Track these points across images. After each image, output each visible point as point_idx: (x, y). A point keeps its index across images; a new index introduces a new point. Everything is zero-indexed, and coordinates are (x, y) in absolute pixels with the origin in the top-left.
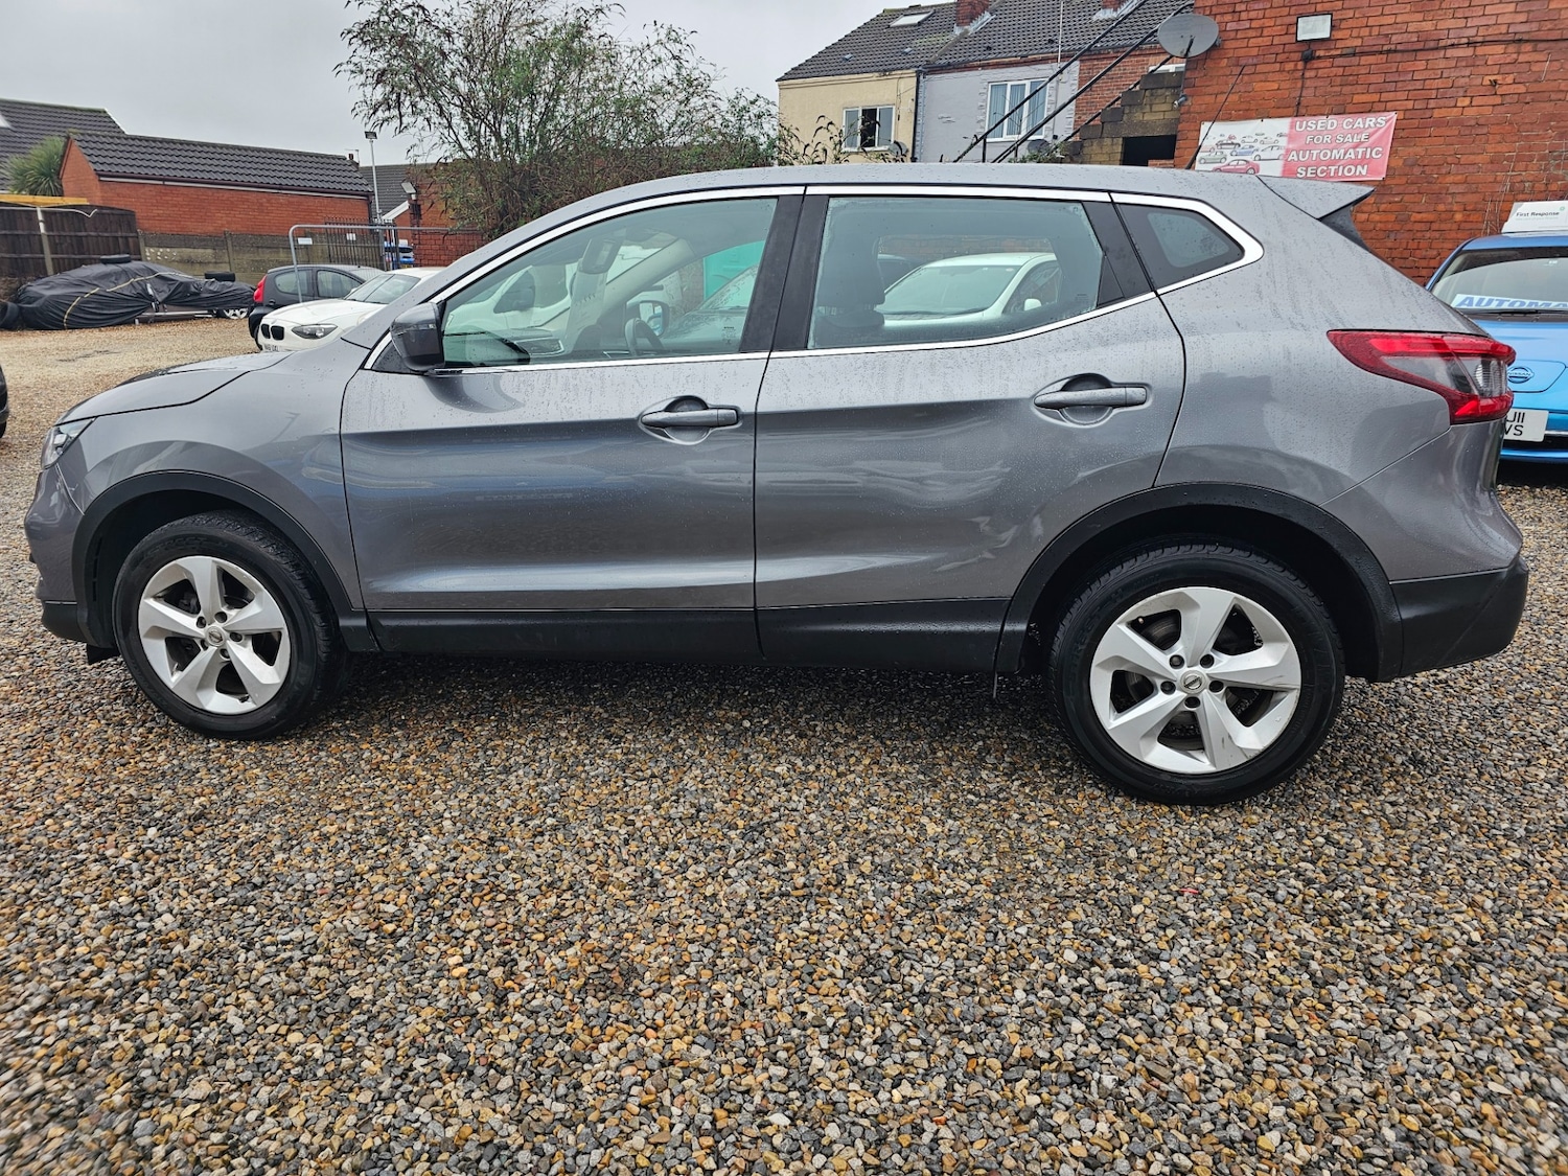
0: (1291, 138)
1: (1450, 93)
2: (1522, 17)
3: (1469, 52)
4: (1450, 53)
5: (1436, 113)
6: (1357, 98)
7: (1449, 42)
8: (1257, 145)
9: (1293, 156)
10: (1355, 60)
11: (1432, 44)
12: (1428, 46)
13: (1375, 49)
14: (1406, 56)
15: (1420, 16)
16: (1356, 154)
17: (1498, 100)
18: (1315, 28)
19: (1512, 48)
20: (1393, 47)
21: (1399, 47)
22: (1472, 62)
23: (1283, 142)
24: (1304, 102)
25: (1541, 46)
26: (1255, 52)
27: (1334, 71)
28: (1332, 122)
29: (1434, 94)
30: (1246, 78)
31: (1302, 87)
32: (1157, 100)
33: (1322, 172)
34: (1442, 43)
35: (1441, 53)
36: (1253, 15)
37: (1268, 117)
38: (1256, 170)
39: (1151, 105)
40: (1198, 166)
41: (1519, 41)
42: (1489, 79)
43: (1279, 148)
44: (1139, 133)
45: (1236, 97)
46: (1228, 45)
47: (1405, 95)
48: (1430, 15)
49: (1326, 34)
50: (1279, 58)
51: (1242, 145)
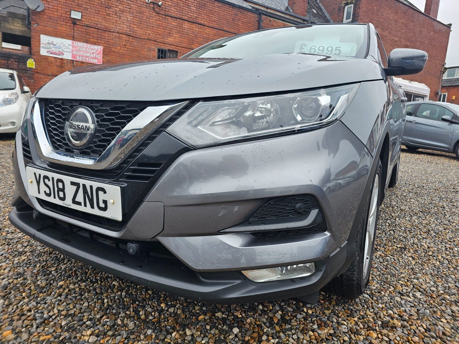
0: (73, 47)
1: (115, 44)
2: (129, 30)
3: (118, 35)
4: (114, 34)
5: (113, 49)
6: (91, 40)
7: (113, 31)
8: (62, 46)
9: (74, 52)
10: (89, 28)
11: (109, 30)
12: (106, 30)
13: (94, 27)
14: (102, 31)
15: (104, 21)
16: (93, 56)
17: (127, 49)
18: (76, 15)
19: (128, 37)
20: (99, 28)
21: (100, 28)
22: (119, 38)
23: (71, 47)
24: (75, 37)
25: (134, 38)
26: (56, 16)
27: (83, 30)
28: (85, 45)
29: (111, 44)
30: (54, 24)
31: (74, 32)
32: (15, 22)
33: (84, 59)
34: (111, 31)
35: (111, 33)
36: (54, 4)
37: (64, 38)
38: (63, 54)
39: (13, 23)
40: (41, 49)
41: (129, 35)
42: (124, 43)
43: (69, 49)
44: (9, 32)
45: (52, 29)
46: (46, 11)
47: (104, 42)
48: (107, 22)
49: (80, 18)
50: (65, 21)
51: (57, 45)
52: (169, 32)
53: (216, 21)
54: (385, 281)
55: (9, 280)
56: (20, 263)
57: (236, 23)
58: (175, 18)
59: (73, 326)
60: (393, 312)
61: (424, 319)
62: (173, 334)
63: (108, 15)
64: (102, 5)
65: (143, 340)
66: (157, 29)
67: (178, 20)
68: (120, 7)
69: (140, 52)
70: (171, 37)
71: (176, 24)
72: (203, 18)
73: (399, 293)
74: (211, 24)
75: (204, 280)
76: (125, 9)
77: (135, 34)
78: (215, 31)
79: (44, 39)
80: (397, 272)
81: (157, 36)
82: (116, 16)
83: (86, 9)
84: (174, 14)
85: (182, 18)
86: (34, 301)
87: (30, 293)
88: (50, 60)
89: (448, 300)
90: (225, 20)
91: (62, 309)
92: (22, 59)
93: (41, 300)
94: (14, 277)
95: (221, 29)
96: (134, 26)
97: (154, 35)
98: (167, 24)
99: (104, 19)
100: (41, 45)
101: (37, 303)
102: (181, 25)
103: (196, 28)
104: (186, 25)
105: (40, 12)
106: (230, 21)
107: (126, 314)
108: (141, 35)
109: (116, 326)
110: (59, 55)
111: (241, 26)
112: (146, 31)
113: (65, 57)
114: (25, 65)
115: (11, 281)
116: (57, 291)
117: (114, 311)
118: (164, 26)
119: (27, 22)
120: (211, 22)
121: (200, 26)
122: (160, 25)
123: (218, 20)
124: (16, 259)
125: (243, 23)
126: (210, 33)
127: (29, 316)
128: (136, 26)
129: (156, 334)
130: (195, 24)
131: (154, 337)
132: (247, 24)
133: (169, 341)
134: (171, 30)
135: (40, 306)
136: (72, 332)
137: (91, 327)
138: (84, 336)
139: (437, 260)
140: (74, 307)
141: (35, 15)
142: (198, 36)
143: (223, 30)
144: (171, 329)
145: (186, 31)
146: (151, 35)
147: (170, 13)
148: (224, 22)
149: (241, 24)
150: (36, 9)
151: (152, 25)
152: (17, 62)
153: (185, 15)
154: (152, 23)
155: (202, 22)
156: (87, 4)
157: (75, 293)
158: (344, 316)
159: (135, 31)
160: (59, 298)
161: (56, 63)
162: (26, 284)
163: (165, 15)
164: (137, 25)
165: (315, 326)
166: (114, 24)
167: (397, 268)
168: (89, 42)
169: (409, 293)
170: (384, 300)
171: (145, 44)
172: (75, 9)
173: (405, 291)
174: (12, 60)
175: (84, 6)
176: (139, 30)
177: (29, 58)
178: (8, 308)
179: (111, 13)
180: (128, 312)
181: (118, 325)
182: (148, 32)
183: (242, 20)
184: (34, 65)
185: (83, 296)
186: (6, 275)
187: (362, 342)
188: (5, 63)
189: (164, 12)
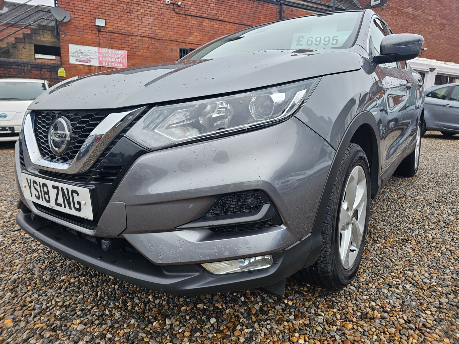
0: (99, 53)
1: (139, 48)
2: (151, 32)
3: (140, 38)
4: (136, 37)
5: (136, 53)
6: (115, 45)
7: (136, 35)
8: (89, 54)
9: (101, 59)
10: (112, 34)
11: (131, 34)
12: (130, 35)
13: (117, 32)
14: (126, 36)
15: (127, 26)
16: (119, 60)
17: (150, 52)
18: (100, 22)
19: (150, 39)
20: (122, 33)
21: (124, 33)
22: (142, 41)
23: (97, 54)
24: (101, 43)
25: (156, 40)
26: (82, 25)
27: (107, 36)
28: (110, 50)
29: (135, 47)
30: (81, 33)
31: (99, 39)
32: (45, 34)
33: (110, 64)
34: (134, 35)
35: (134, 37)
36: (79, 14)
37: (91, 46)
38: (90, 61)
39: (43, 35)
40: (70, 58)
41: (151, 38)
42: (146, 46)
43: (96, 56)
44: (40, 44)
45: (79, 38)
46: (72, 21)
47: (127, 46)
48: (130, 27)
49: (104, 25)
50: (91, 29)
51: (84, 53)
52: (189, 31)
53: (236, 16)
54: (376, 273)
55: (19, 275)
56: (32, 260)
57: (257, 16)
58: (195, 16)
59: (66, 316)
60: (376, 304)
61: (407, 311)
62: (154, 324)
63: (131, 19)
64: (124, 11)
65: (126, 329)
66: (178, 29)
67: (198, 18)
68: (141, 11)
69: (162, 53)
70: (192, 36)
71: (196, 23)
72: (222, 14)
73: (388, 284)
74: (231, 20)
75: (166, 273)
76: (146, 12)
77: (157, 36)
78: (235, 26)
79: (72, 48)
80: (392, 264)
81: (178, 36)
82: (138, 20)
83: (109, 16)
84: (194, 13)
85: (202, 16)
86: (37, 294)
87: (35, 286)
88: (79, 67)
89: (439, 292)
90: (245, 14)
91: (60, 301)
92: (54, 69)
93: (42, 293)
94: (24, 272)
95: (241, 23)
96: (155, 28)
97: (175, 36)
98: (187, 24)
99: (127, 24)
100: (70, 54)
101: (39, 295)
102: (202, 24)
103: (216, 25)
104: (206, 23)
105: (67, 22)
106: (250, 15)
107: (115, 305)
108: (162, 36)
109: (104, 316)
110: (87, 62)
111: (262, 19)
112: (167, 32)
113: (92, 64)
114: (56, 74)
115: (20, 276)
116: (59, 285)
117: (105, 303)
118: (185, 25)
119: (56, 33)
120: (231, 17)
121: (220, 22)
122: (180, 25)
123: (238, 14)
124: (29, 256)
125: (263, 15)
126: (230, 28)
127: (30, 307)
128: (157, 28)
129: (139, 323)
130: (215, 21)
131: (136, 326)
132: (268, 16)
133: (149, 330)
134: (191, 29)
135: (41, 298)
136: (64, 321)
137: (81, 317)
138: (74, 324)
139: (439, 251)
140: (71, 299)
141: (63, 26)
142: (218, 33)
143: (244, 25)
144: (152, 319)
145: (207, 29)
146: (172, 35)
147: (190, 12)
148: (244, 16)
149: (262, 17)
150: (63, 19)
151: (172, 26)
152: (49, 72)
153: (205, 13)
154: (173, 24)
155: (222, 18)
156: (110, 11)
157: (74, 286)
158: (324, 308)
159: (157, 33)
160: (59, 291)
161: (85, 70)
162: (33, 279)
163: (185, 15)
164: (159, 27)
165: (292, 317)
166: (136, 28)
167: (392, 260)
168: (114, 47)
169: (399, 285)
170: (369, 292)
171: (167, 45)
172: (99, 17)
173: (395, 283)
174: (44, 70)
175: (107, 13)
176: (161, 31)
177: (60, 67)
178: (13, 300)
179: (133, 17)
180: (117, 304)
181: (106, 315)
182: (170, 33)
183: (262, 13)
184: (65, 74)
185: (81, 289)
186: (17, 270)
187: (335, 332)
188: (38, 74)
189: (184, 11)
